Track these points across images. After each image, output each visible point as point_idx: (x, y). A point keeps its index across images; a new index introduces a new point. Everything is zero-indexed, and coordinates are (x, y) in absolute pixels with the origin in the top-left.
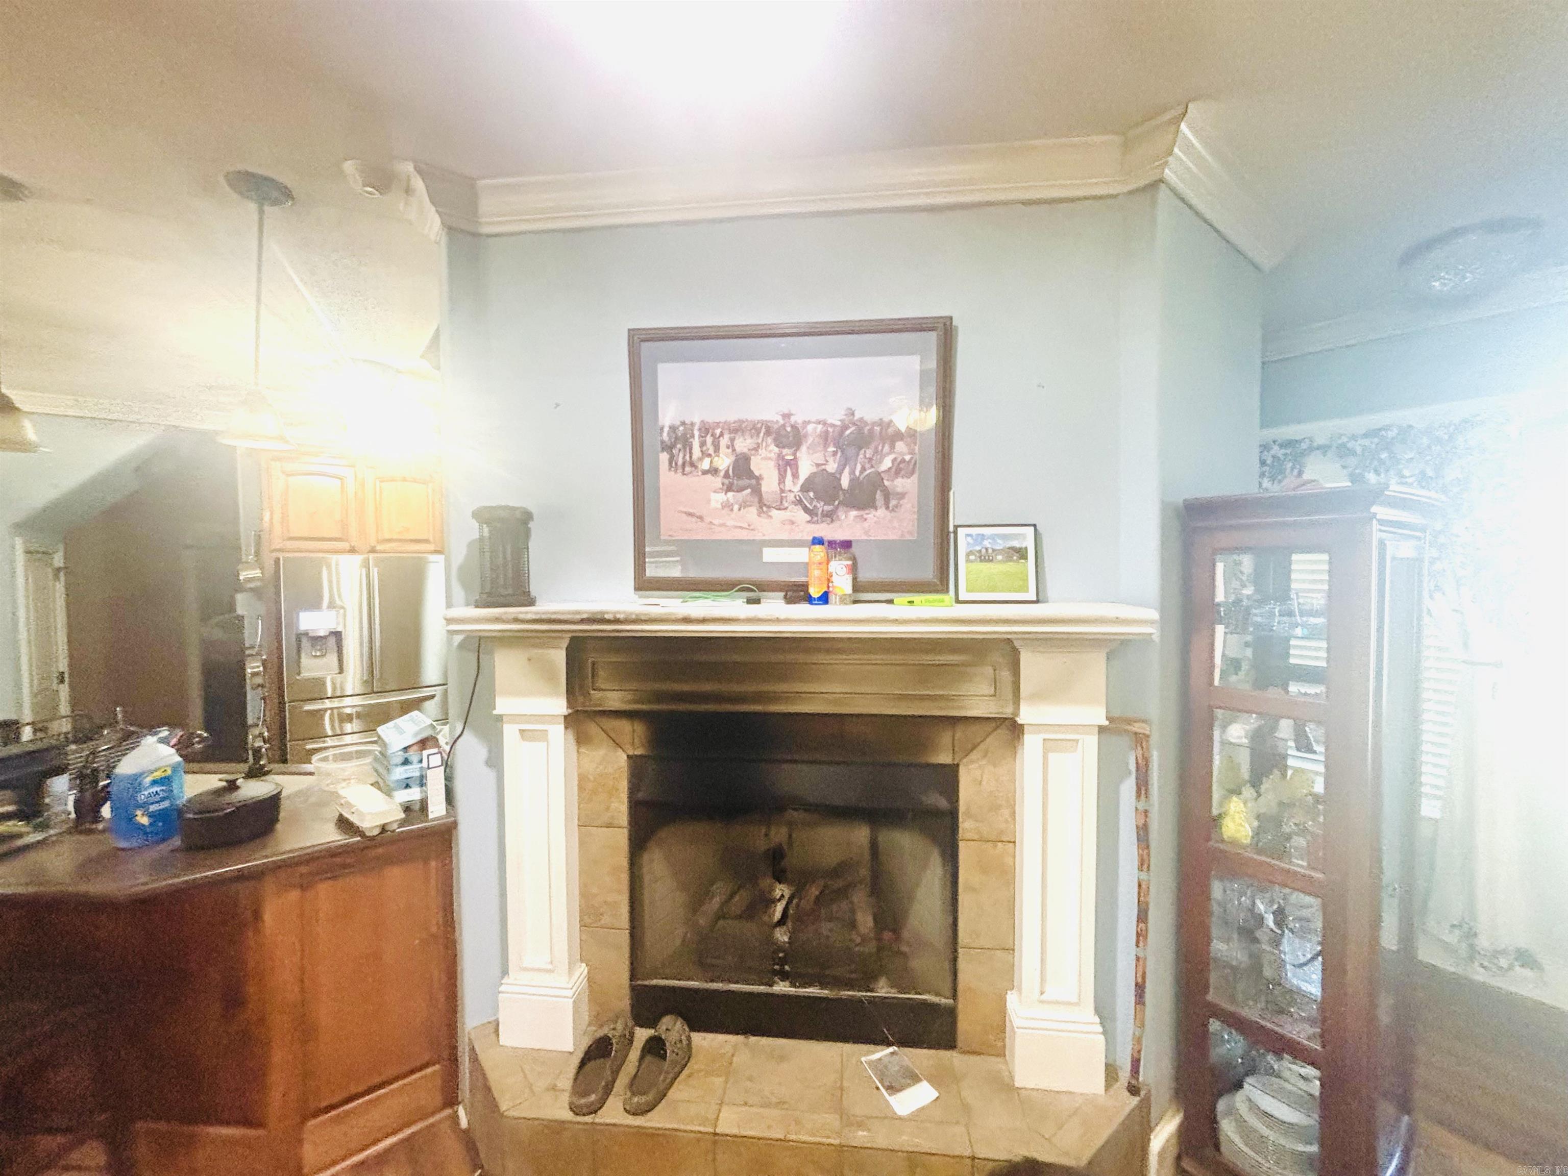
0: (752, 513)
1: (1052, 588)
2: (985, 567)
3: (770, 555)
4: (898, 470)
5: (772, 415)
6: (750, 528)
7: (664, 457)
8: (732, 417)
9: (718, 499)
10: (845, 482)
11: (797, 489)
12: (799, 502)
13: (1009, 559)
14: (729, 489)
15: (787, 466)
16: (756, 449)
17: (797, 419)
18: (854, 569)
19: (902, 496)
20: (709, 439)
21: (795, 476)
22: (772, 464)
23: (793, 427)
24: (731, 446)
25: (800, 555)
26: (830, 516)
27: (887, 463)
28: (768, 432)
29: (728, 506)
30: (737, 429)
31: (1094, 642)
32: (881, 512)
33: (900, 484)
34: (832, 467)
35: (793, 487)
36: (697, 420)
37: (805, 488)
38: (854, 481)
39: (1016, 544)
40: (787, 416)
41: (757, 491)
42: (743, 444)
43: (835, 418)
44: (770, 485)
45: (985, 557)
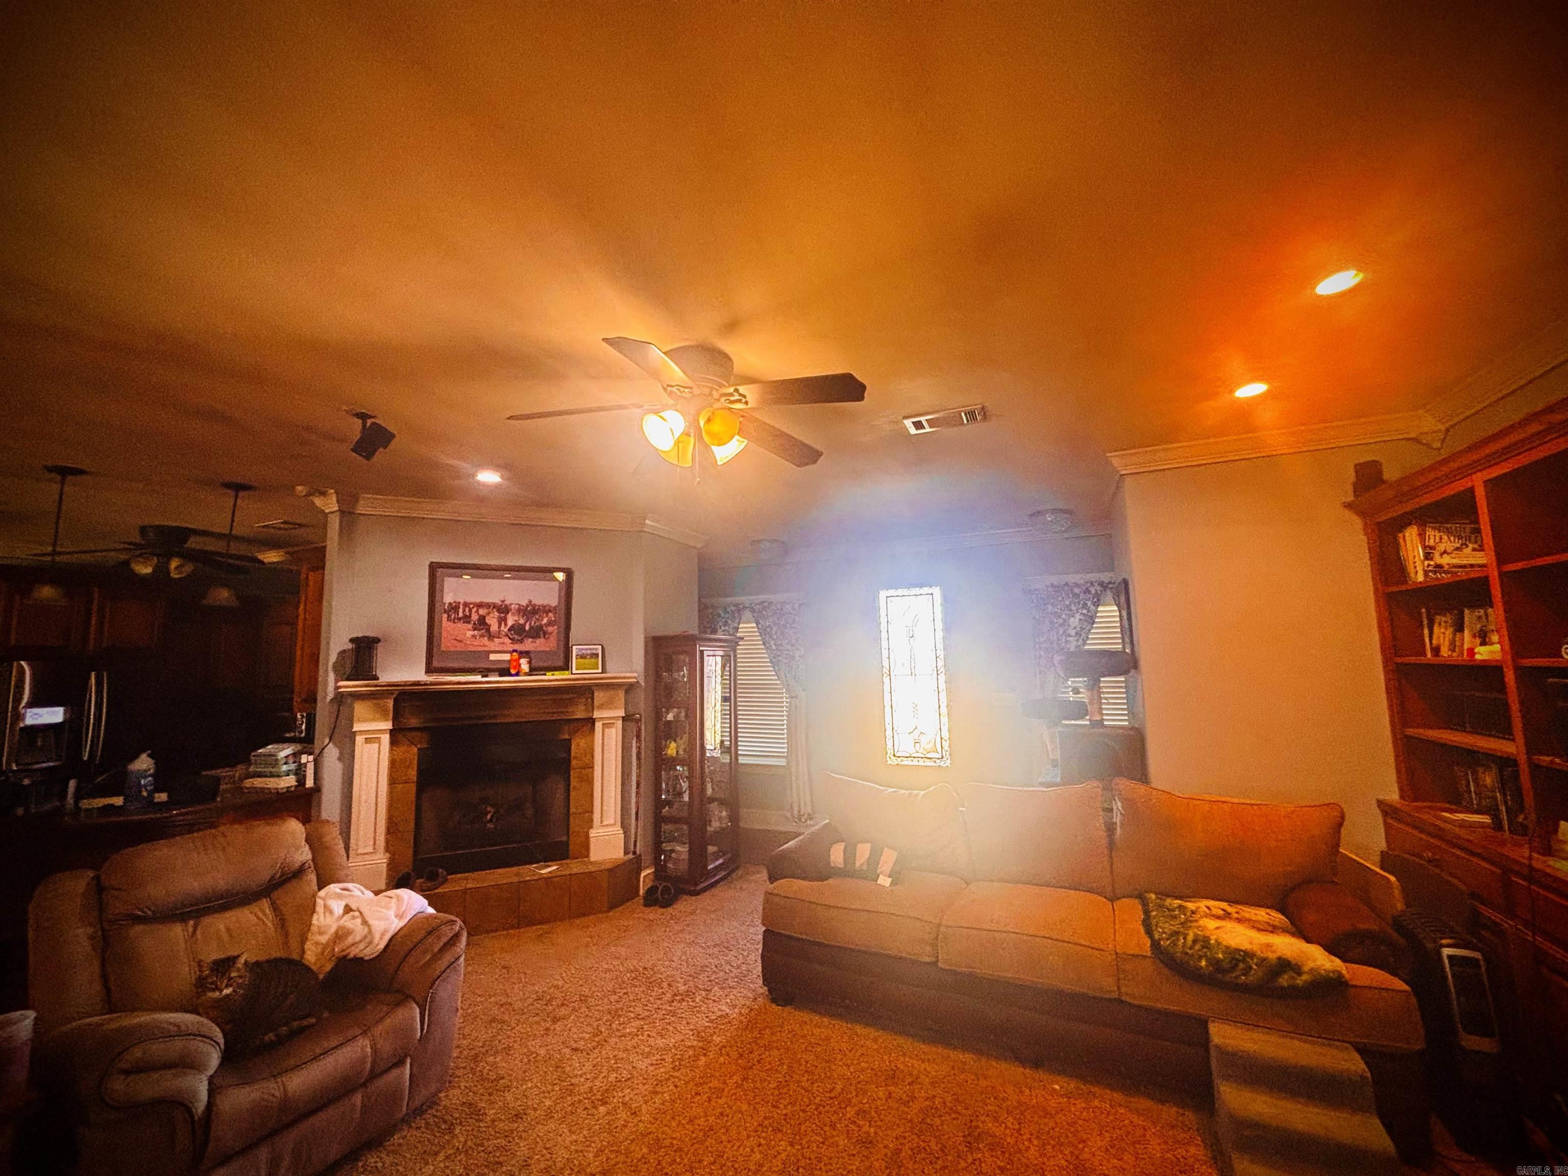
0: (485, 640)
1: (608, 667)
2: (582, 660)
3: (493, 657)
4: (550, 623)
5: (497, 601)
6: (484, 646)
7: (445, 616)
8: (478, 600)
9: (470, 633)
10: (527, 628)
11: (506, 630)
12: (507, 635)
13: (591, 657)
14: (475, 629)
15: (502, 620)
16: (489, 613)
17: (507, 602)
18: (530, 663)
19: (551, 633)
20: (467, 609)
21: (506, 625)
22: (495, 620)
23: (506, 606)
24: (477, 612)
25: (507, 657)
26: (521, 641)
27: (545, 621)
28: (494, 607)
29: (473, 636)
30: (480, 605)
31: (619, 685)
32: (542, 640)
33: (550, 629)
34: (522, 621)
35: (504, 629)
36: (462, 601)
37: (509, 630)
38: (531, 627)
39: (594, 652)
40: (503, 601)
41: (488, 630)
42: (482, 612)
43: (524, 603)
44: (494, 628)
45: (583, 657)
